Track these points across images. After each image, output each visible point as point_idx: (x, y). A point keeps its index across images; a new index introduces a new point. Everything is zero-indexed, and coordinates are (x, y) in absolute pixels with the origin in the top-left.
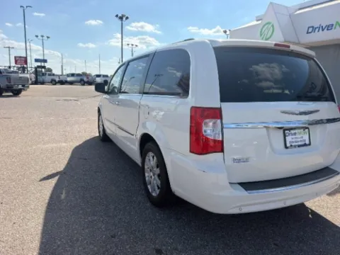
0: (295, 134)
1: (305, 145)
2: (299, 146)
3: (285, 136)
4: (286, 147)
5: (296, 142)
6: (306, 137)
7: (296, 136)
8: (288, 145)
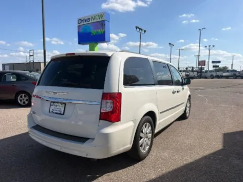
0: (56, 106)
1: (60, 114)
2: (57, 113)
3: (51, 105)
4: (49, 112)
5: (56, 110)
6: (62, 109)
7: (57, 107)
8: (51, 111)
